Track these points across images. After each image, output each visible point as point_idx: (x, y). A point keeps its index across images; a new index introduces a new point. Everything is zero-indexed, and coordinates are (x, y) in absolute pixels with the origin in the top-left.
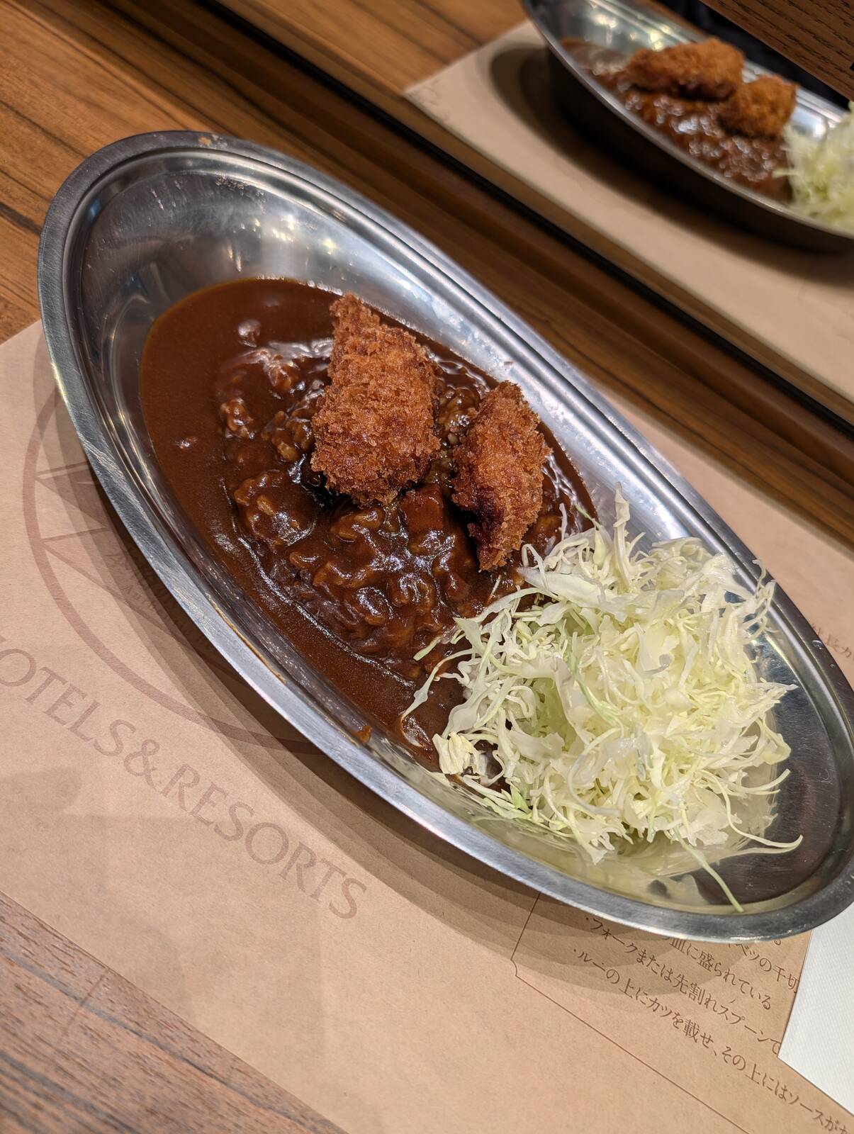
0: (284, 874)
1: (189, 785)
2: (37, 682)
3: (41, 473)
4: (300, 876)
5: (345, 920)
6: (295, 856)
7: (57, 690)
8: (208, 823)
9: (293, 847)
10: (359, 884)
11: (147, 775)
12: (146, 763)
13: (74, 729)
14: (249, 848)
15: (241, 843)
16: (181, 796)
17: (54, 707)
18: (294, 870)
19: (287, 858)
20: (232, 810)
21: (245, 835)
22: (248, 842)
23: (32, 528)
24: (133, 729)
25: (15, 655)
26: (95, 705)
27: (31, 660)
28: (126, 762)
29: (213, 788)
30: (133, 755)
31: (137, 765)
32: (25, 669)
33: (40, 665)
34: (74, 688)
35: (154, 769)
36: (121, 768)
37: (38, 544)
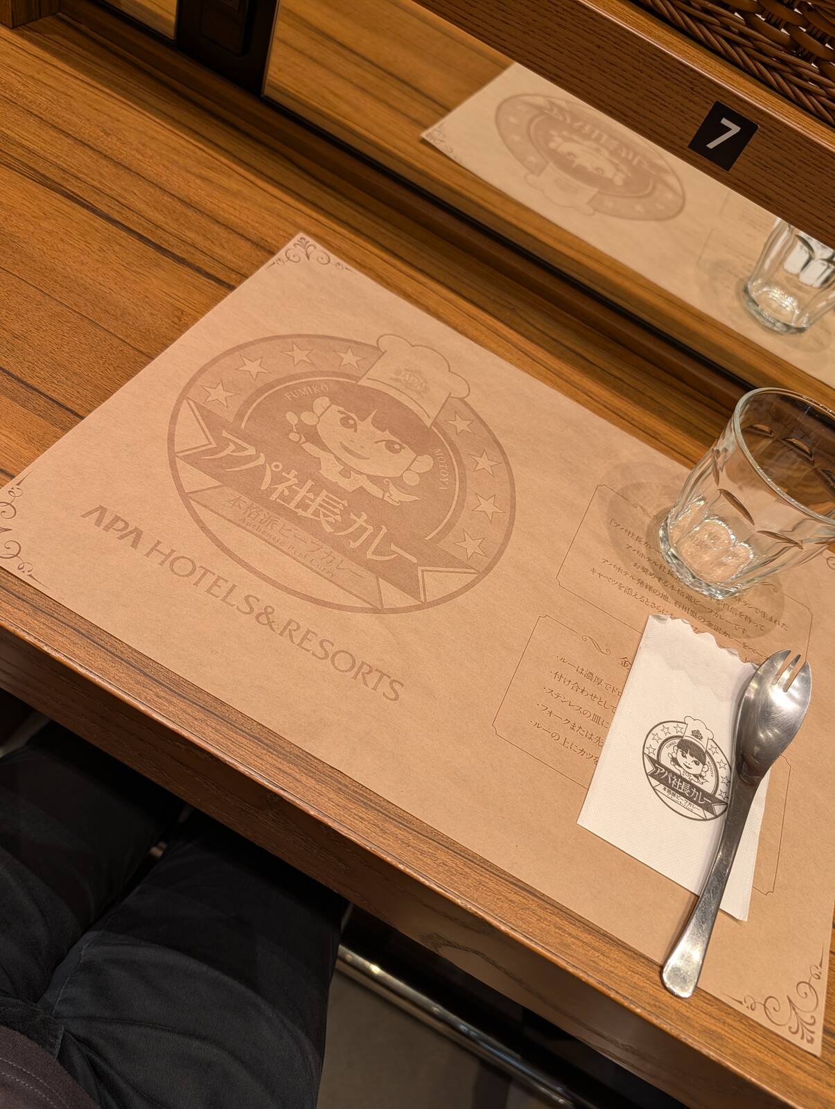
0: (355, 677)
1: (295, 630)
2: (199, 573)
3: (178, 453)
4: (364, 678)
5: (393, 702)
6: (360, 668)
7: (210, 579)
8: (308, 651)
9: (358, 664)
10: (399, 683)
11: (270, 624)
12: (268, 618)
13: (224, 600)
14: (334, 664)
15: (329, 660)
16: (291, 636)
17: (211, 588)
18: (360, 676)
19: (356, 669)
20: (321, 643)
21: (330, 656)
22: (333, 661)
23: (179, 487)
24: (258, 600)
25: (182, 560)
26: (234, 586)
27: (193, 563)
28: (257, 618)
29: (308, 632)
30: (260, 615)
31: (263, 619)
32: (190, 568)
33: (198, 564)
34: (219, 578)
35: (273, 622)
36: (254, 620)
37: (185, 496)
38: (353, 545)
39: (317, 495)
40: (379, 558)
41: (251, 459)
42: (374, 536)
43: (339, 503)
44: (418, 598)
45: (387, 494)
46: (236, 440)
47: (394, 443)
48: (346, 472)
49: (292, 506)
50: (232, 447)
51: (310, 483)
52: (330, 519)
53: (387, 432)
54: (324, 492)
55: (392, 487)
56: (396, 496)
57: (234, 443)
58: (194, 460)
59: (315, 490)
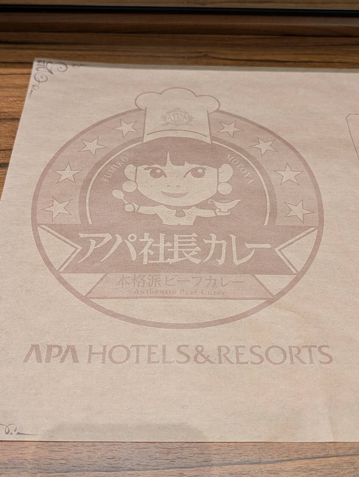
0: (292, 362)
1: (227, 353)
2: (134, 353)
4: (299, 359)
5: (331, 364)
6: (291, 352)
7: (144, 352)
8: (247, 363)
9: (287, 350)
10: (324, 346)
11: (207, 359)
12: (203, 356)
13: (164, 362)
14: (271, 362)
15: (266, 361)
16: (227, 359)
17: (149, 358)
18: (295, 359)
19: (288, 355)
20: (252, 351)
21: (265, 358)
22: (268, 359)
24: (187, 346)
25: (116, 349)
26: (164, 347)
27: (124, 347)
28: (196, 360)
29: (237, 348)
30: (196, 357)
31: (200, 359)
32: (125, 352)
33: (129, 346)
34: (150, 347)
35: (208, 356)
36: (195, 364)
37: (85, 299)
38: (221, 262)
39: (172, 242)
40: (245, 260)
41: (111, 243)
42: (229, 246)
43: (191, 238)
44: (291, 273)
45: (217, 210)
46: (93, 235)
47: (196, 169)
48: (180, 212)
49: (161, 260)
50: (93, 242)
51: (162, 236)
52: (194, 253)
53: (186, 164)
54: (176, 237)
55: (217, 204)
56: (224, 208)
57: (93, 238)
58: (74, 268)
59: (169, 239)
